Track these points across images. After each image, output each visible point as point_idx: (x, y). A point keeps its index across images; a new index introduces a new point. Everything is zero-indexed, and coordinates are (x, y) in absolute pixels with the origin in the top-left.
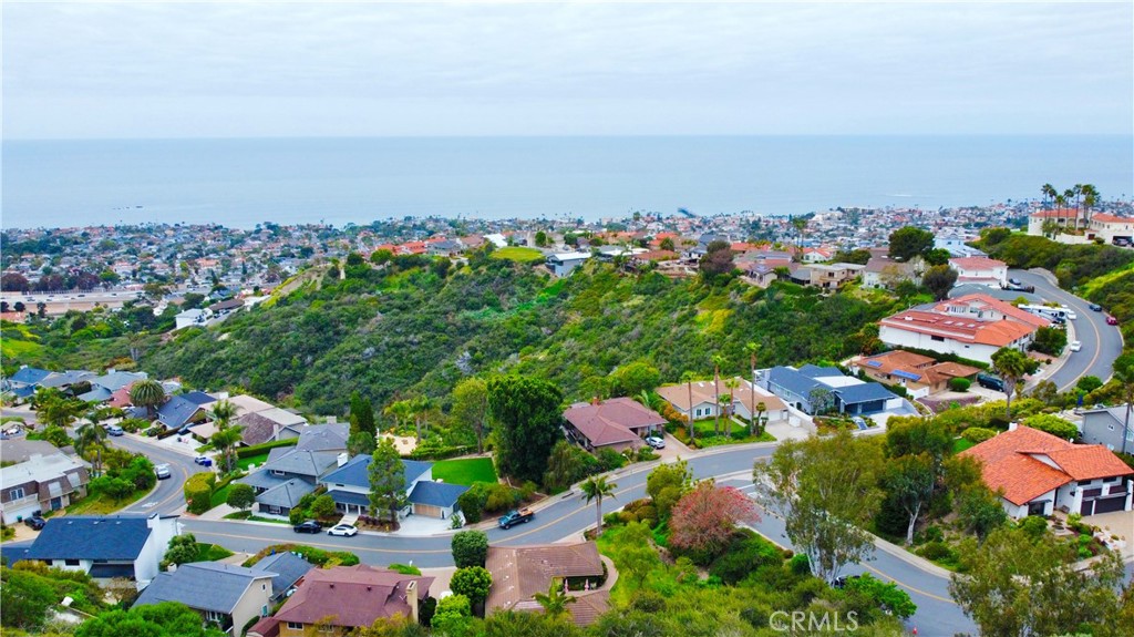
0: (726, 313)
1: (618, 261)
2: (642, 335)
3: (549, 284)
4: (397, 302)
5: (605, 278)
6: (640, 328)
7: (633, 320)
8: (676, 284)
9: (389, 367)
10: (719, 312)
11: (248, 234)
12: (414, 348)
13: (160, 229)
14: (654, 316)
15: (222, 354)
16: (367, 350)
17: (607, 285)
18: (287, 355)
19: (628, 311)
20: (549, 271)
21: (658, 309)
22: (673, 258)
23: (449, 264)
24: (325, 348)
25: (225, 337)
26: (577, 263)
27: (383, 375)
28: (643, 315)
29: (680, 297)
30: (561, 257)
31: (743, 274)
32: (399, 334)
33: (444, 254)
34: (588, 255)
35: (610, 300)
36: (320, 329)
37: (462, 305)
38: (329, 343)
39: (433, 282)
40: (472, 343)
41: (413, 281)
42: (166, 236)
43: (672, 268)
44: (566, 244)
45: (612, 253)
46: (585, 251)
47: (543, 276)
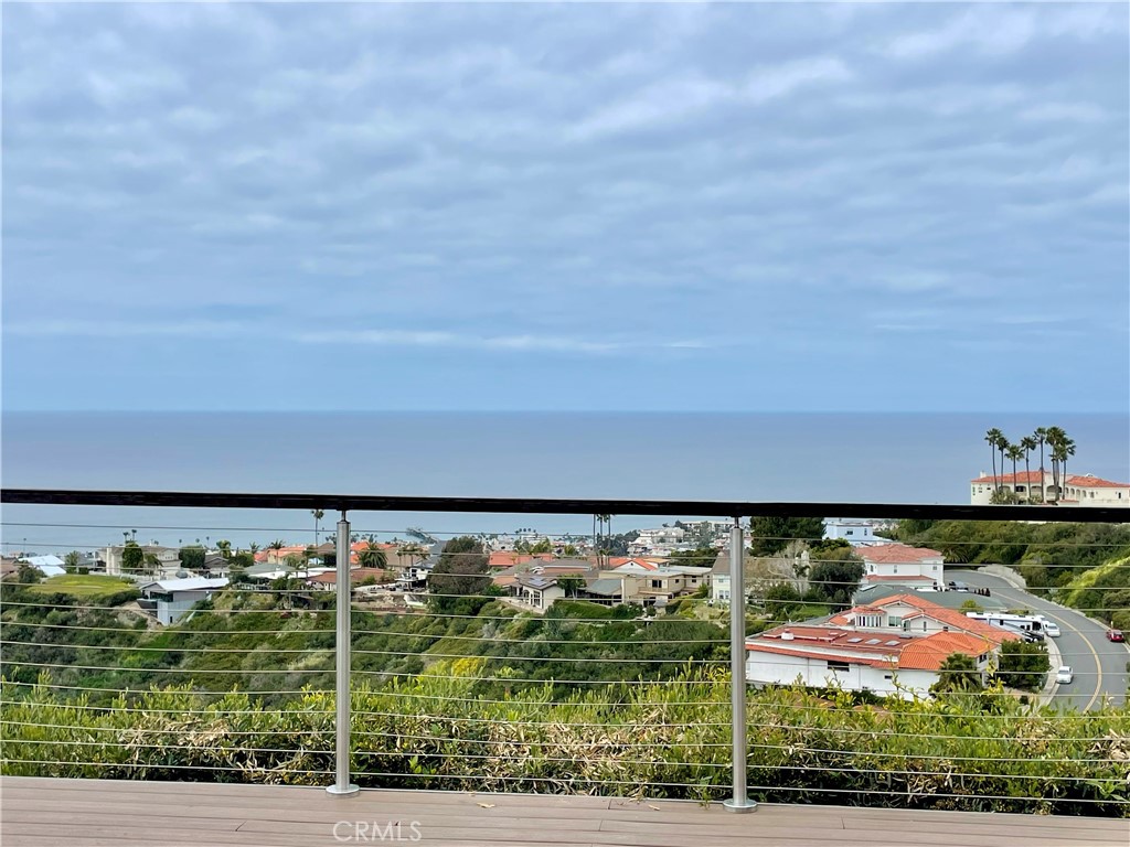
0: (476, 662)
1: (280, 588)
3: (145, 638)
10: (464, 662)
17: (257, 634)
20: (144, 614)
22: (384, 581)
26: (200, 597)
28: (324, 680)
29: (393, 643)
30: (169, 585)
31: (505, 594)
35: (263, 659)
43: (381, 598)
44: (183, 565)
45: (268, 575)
46: (216, 576)
47: (132, 624)
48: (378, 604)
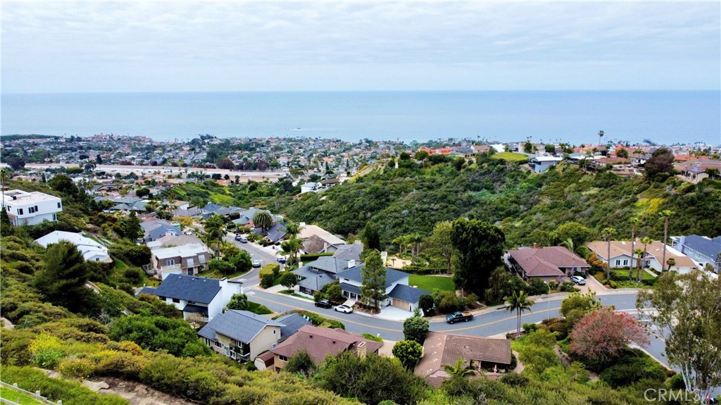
0: (661, 201)
1: (582, 163)
2: (592, 214)
3: (530, 177)
4: (427, 184)
5: (572, 175)
6: (591, 209)
7: (587, 203)
8: (625, 181)
9: (416, 223)
10: (656, 200)
11: (355, 145)
12: (433, 213)
13: (307, 140)
14: (604, 202)
15: (321, 208)
16: (404, 212)
17: (572, 179)
18: (356, 211)
19: (585, 197)
20: (530, 168)
21: (608, 197)
22: (625, 163)
23: (464, 161)
24: (379, 209)
25: (324, 198)
26: (551, 164)
27: (412, 228)
28: (595, 200)
29: (626, 189)
30: (539, 159)
31: (679, 174)
32: (425, 203)
33: (462, 156)
34: (560, 159)
35: (573, 189)
36: (377, 197)
37: (468, 187)
38: (382, 206)
39: (452, 173)
40: (472, 212)
41: (440, 171)
42: (309, 144)
43: (624, 170)
44: (546, 151)
45: (578, 158)
46: (559, 156)
47: (526, 172)
48: (622, 172)
